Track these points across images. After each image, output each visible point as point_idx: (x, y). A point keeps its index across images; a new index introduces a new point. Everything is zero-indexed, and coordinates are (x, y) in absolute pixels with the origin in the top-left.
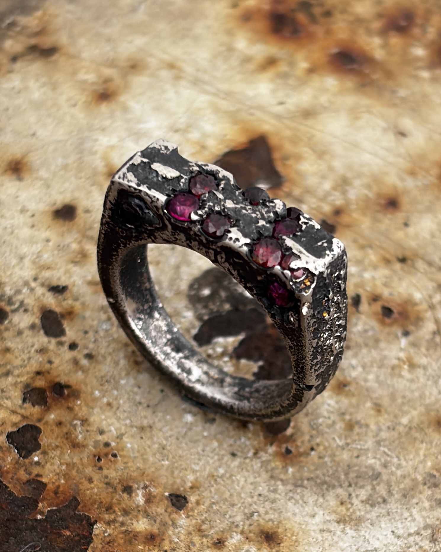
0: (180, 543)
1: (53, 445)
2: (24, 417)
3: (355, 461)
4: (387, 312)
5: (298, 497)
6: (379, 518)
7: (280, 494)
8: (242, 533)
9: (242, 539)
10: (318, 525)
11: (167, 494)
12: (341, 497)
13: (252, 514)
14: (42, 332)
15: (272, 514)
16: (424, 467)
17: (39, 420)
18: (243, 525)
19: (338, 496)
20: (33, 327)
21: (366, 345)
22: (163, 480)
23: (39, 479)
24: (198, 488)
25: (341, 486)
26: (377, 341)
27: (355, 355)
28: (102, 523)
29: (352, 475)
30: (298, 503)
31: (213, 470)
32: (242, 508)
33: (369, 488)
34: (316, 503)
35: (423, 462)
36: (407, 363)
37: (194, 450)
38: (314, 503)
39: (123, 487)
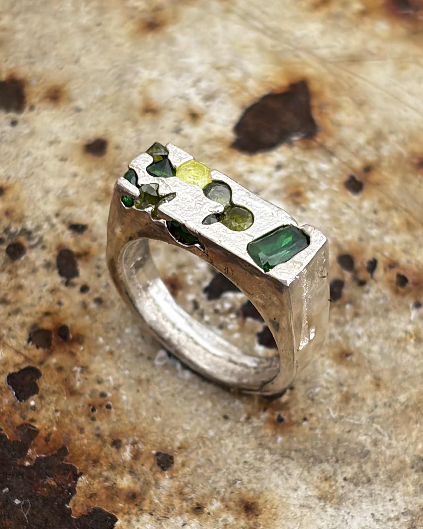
0: (160, 504)
1: (51, 390)
2: (27, 359)
3: (346, 436)
4: (402, 280)
5: (283, 468)
6: (361, 499)
7: (265, 463)
8: (223, 500)
9: (222, 507)
10: (299, 499)
11: (154, 452)
12: (326, 473)
13: (235, 483)
14: (56, 272)
15: (255, 483)
16: (415, 449)
17: (41, 363)
18: (225, 492)
19: (323, 471)
20: (47, 265)
21: (376, 314)
22: (152, 437)
23: (33, 424)
24: (185, 449)
25: (328, 461)
26: (387, 310)
27: (362, 324)
28: (87, 476)
29: (341, 450)
30: (282, 474)
31: (203, 432)
32: (226, 474)
33: (356, 466)
34: (300, 477)
35: (415, 444)
36: (414, 338)
37: (187, 409)
38: (298, 476)
39: (112, 441)
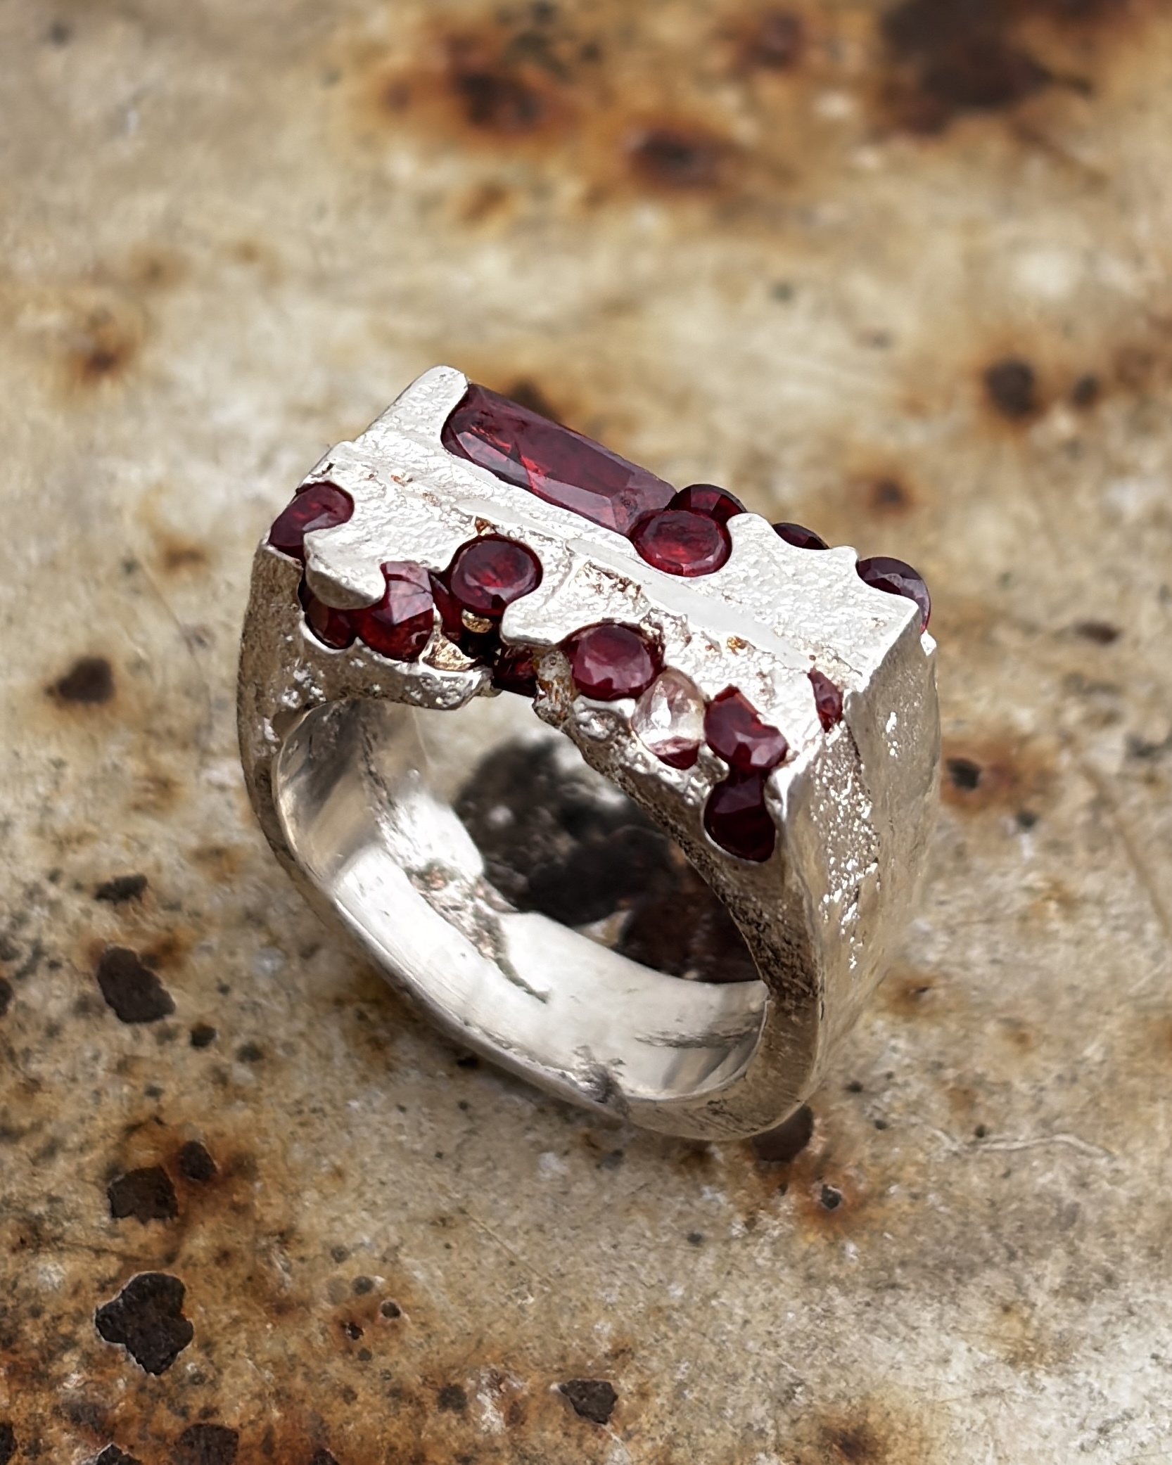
1: (225, 1319)
2: (126, 1259)
4: (965, 775)
5: (891, 1318)
6: (1110, 1327)
7: (843, 1321)
8: (779, 1449)
10: (965, 1382)
11: (555, 1387)
12: (999, 1294)
13: (790, 1395)
14: (110, 1015)
15: (839, 1379)
17: (170, 1259)
18: (776, 1427)
19: (990, 1292)
20: (83, 1007)
21: (941, 872)
23: (212, 1421)
24: (631, 1352)
25: (989, 1262)
27: (922, 907)
29: (1008, 1227)
30: (897, 1334)
31: (654, 1296)
32: (759, 1381)
33: (1059, 1252)
34: (941, 1325)
36: (1055, 898)
37: (591, 1251)
38: (937, 1325)
39: (437, 1394)
